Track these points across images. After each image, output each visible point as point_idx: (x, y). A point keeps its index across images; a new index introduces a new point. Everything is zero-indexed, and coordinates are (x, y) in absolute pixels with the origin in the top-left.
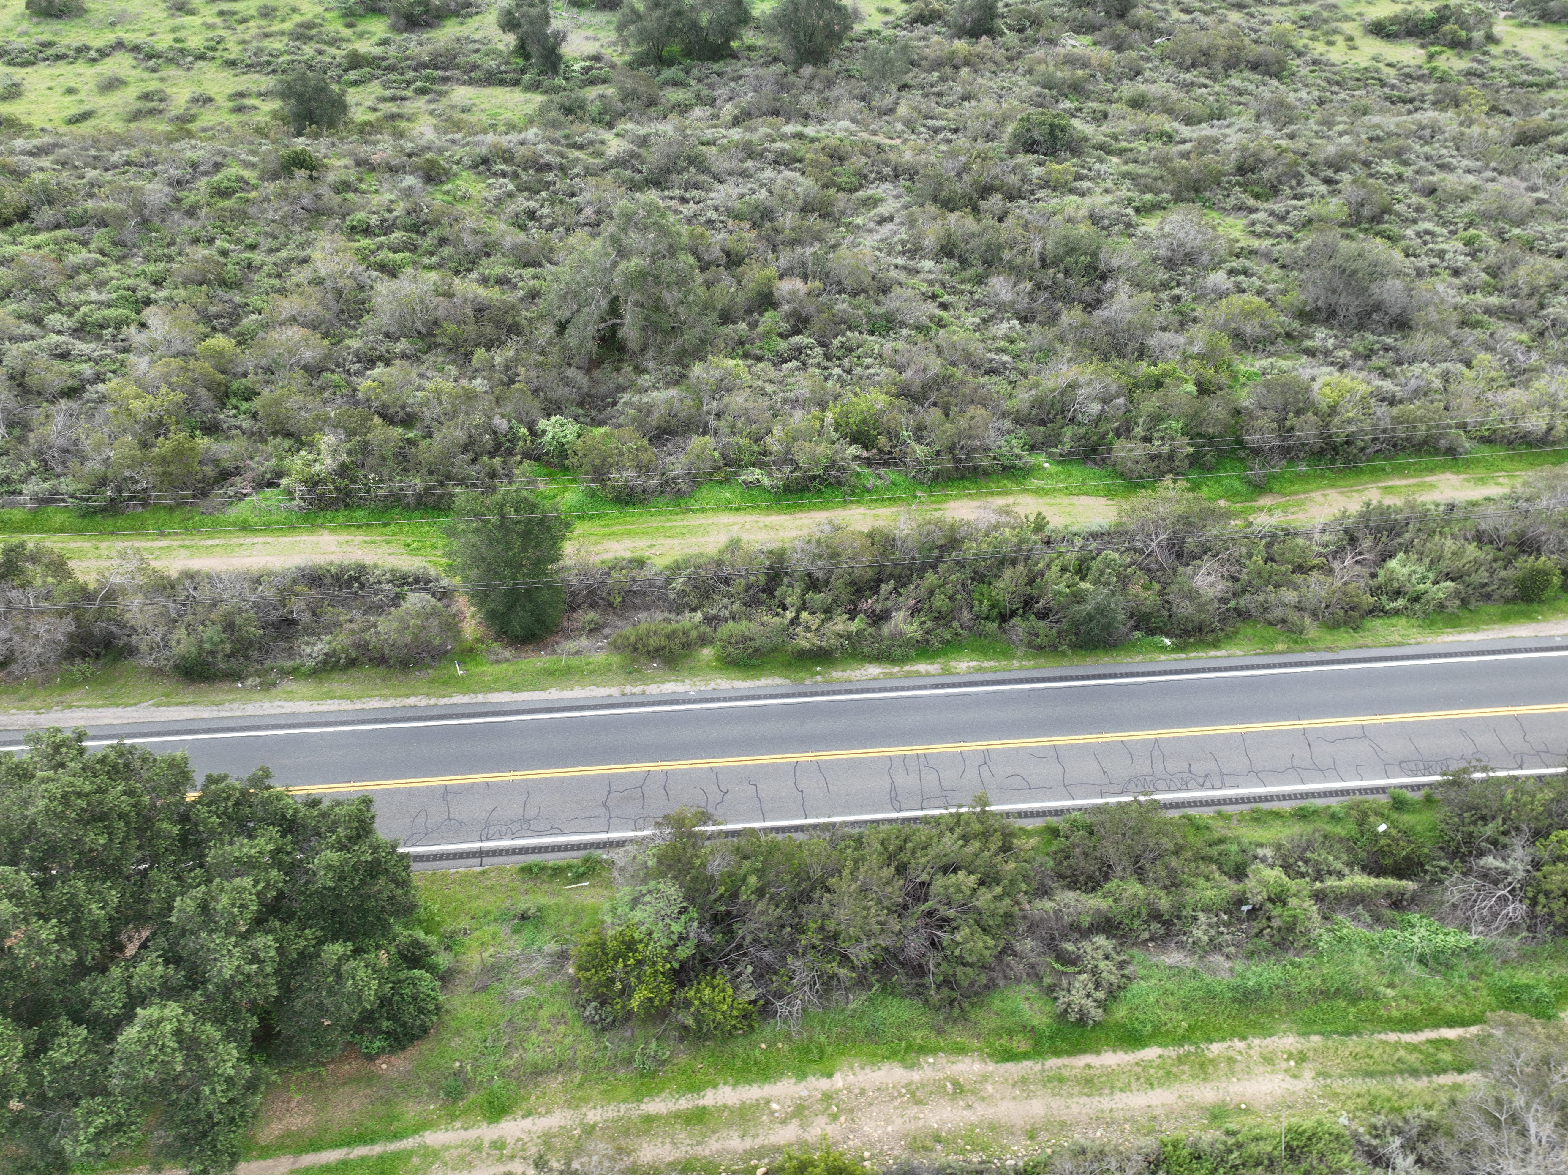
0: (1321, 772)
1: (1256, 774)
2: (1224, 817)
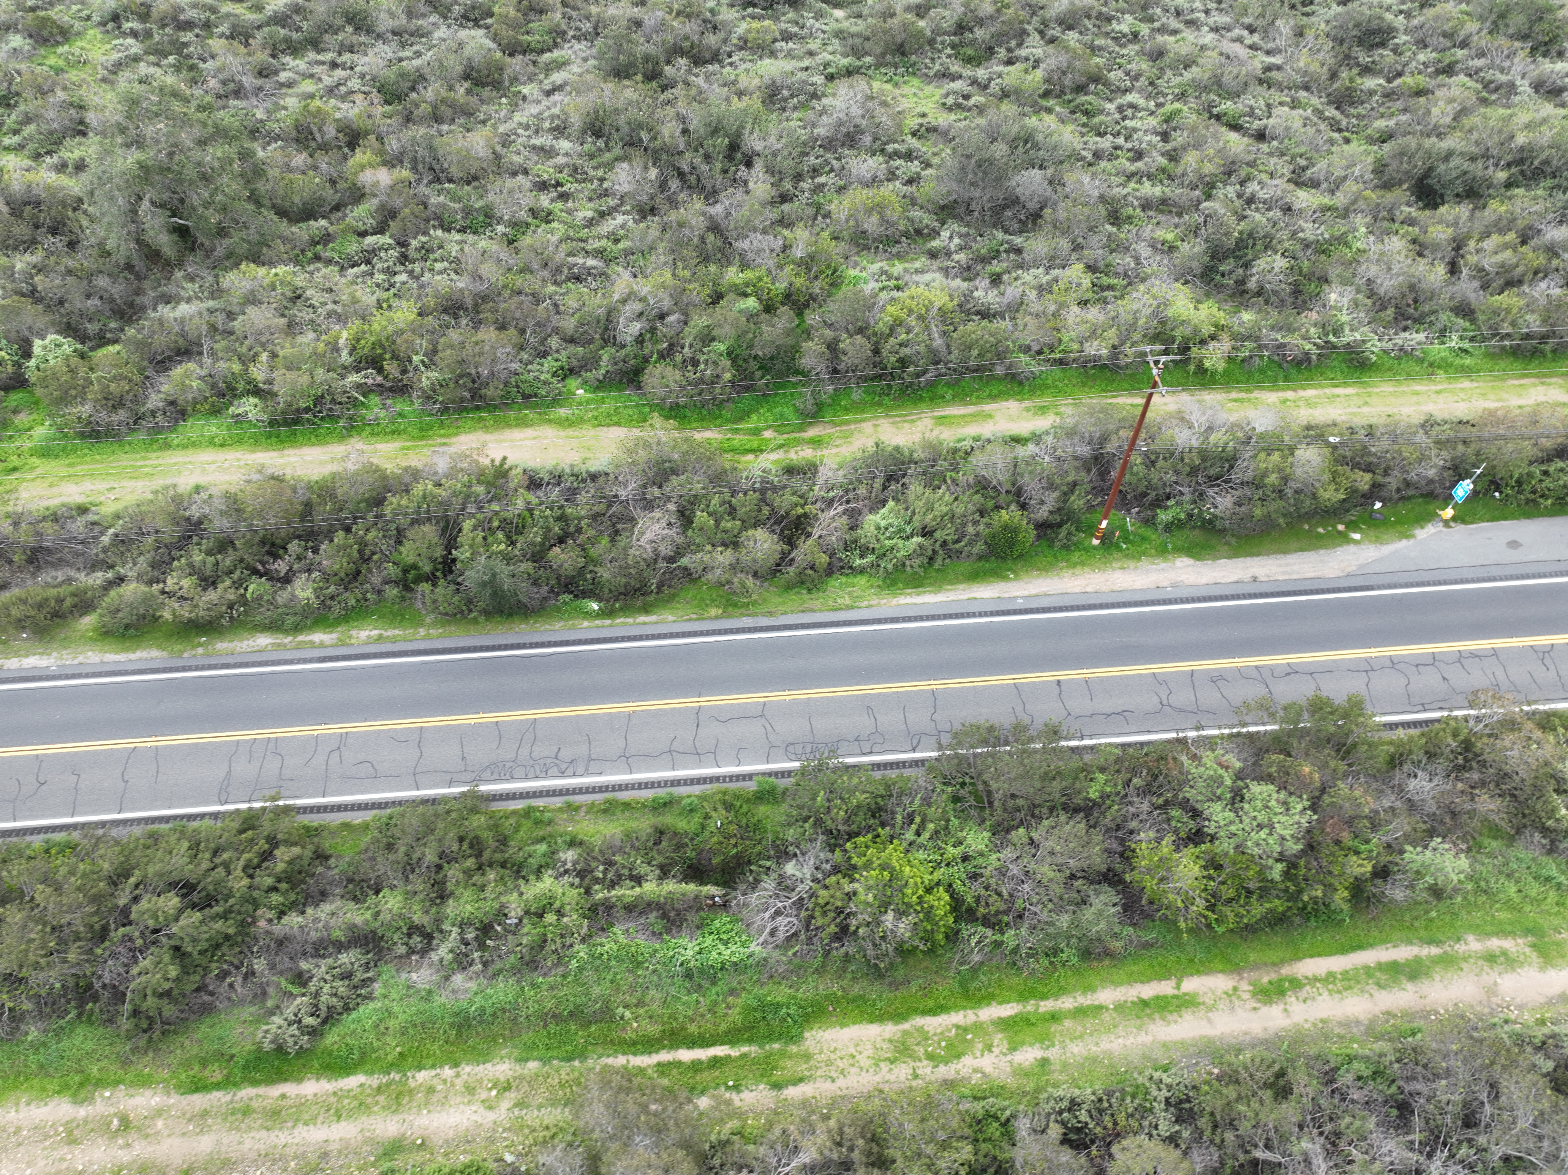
0: (697, 755)
1: (627, 760)
2: (572, 808)
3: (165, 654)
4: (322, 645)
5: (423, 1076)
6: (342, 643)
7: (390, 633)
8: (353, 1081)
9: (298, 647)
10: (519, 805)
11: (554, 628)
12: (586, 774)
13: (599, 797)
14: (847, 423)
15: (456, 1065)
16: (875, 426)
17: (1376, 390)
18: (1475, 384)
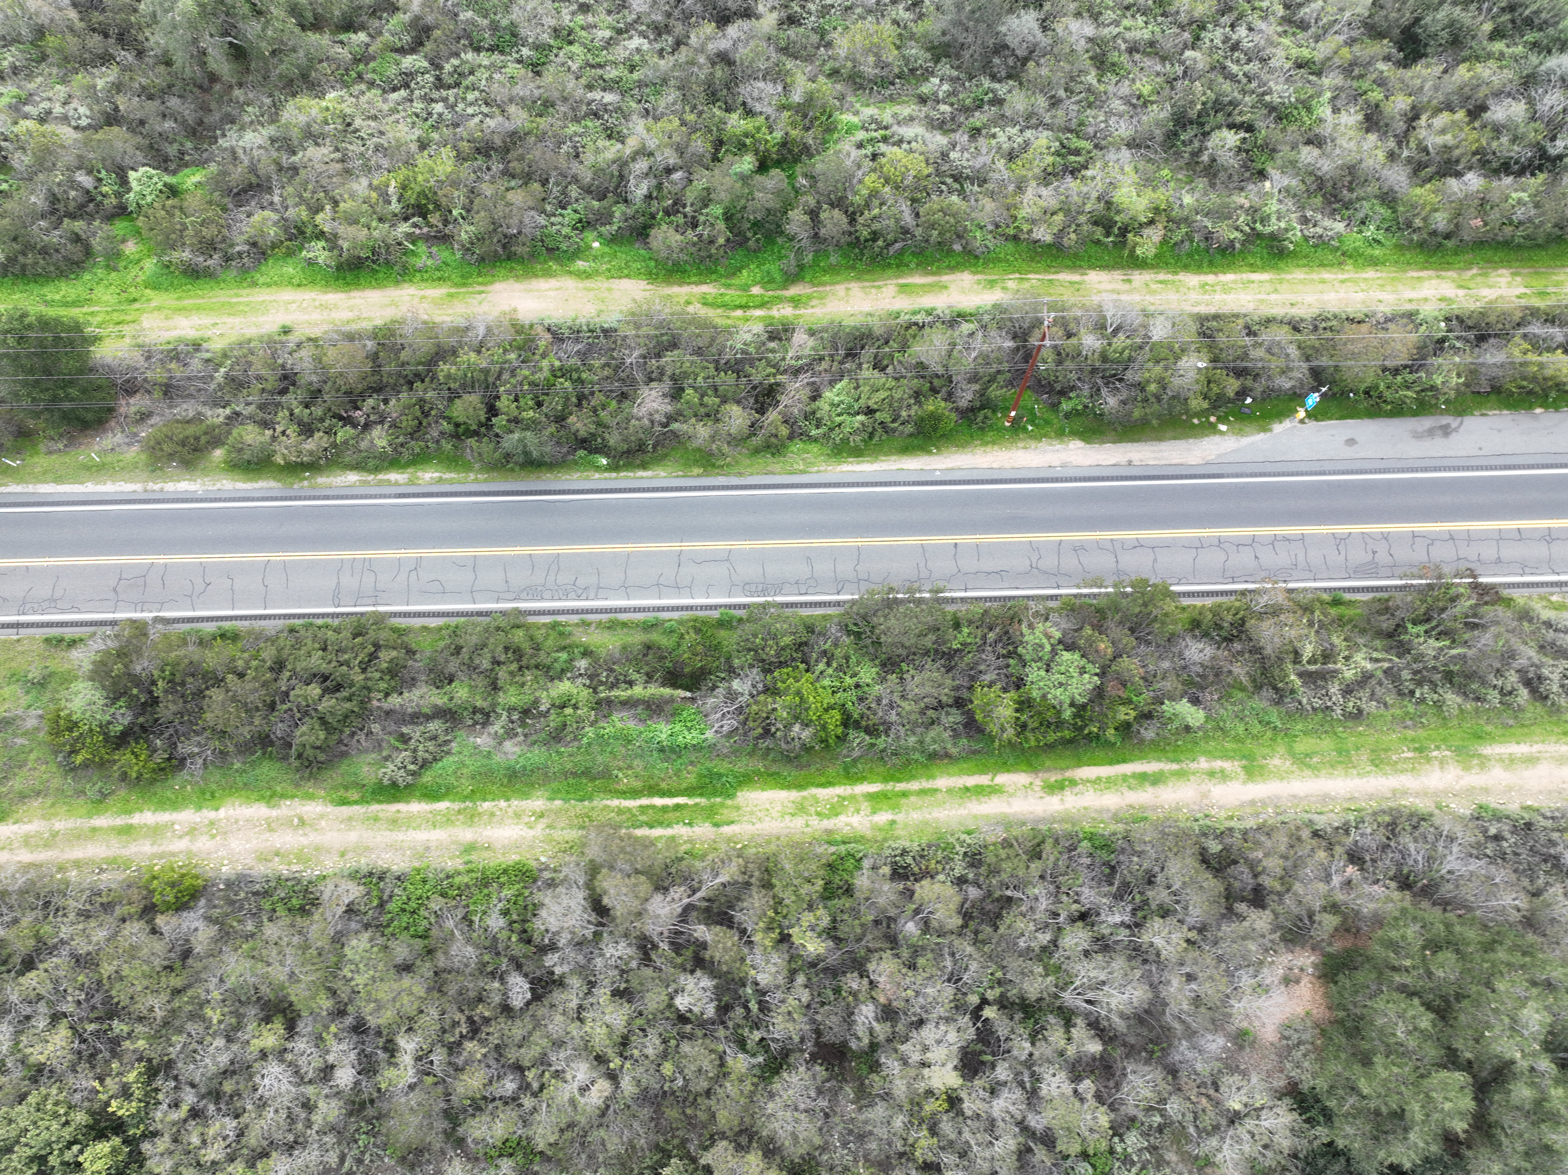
0: (678, 588)
1: (626, 589)
2: (585, 624)
3: (279, 485)
4: (396, 484)
5: (487, 805)
6: (411, 482)
7: (447, 476)
8: (443, 805)
9: (380, 483)
10: (547, 619)
11: (573, 478)
12: (596, 598)
13: (604, 617)
14: (823, 284)
15: (508, 800)
16: (848, 289)
17: (1289, 277)
18: (1379, 275)
